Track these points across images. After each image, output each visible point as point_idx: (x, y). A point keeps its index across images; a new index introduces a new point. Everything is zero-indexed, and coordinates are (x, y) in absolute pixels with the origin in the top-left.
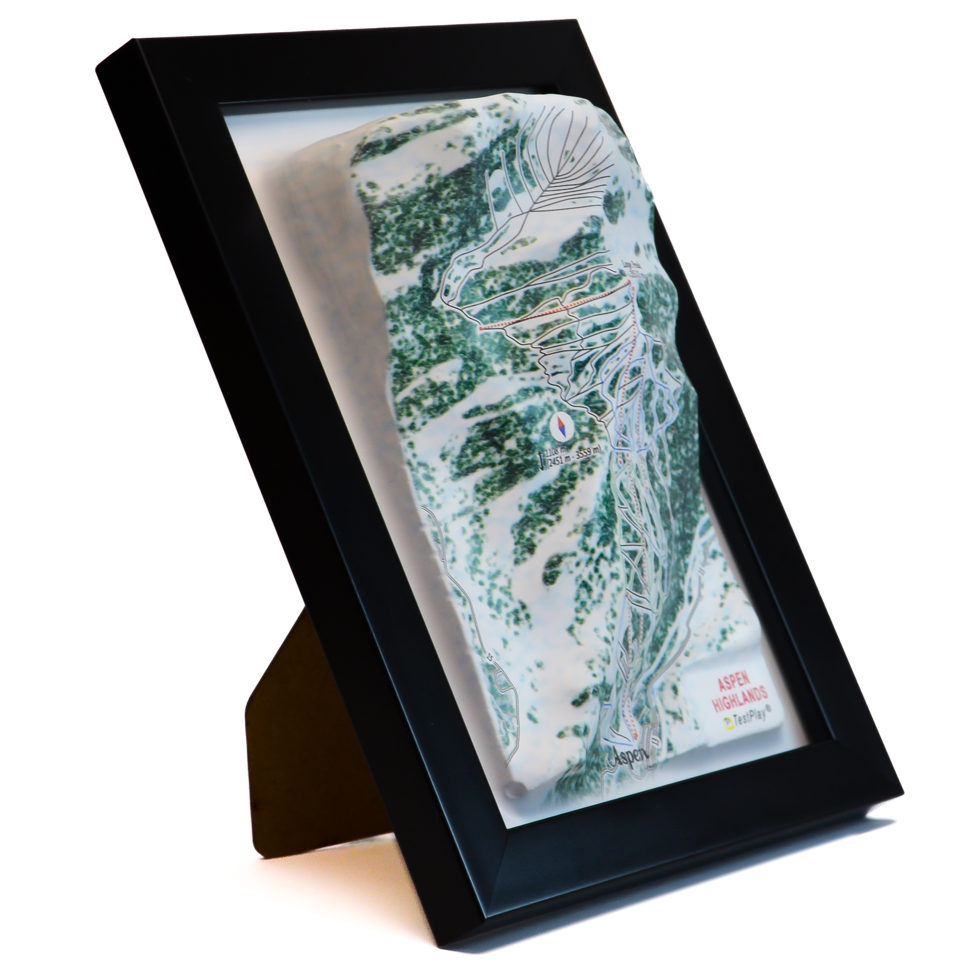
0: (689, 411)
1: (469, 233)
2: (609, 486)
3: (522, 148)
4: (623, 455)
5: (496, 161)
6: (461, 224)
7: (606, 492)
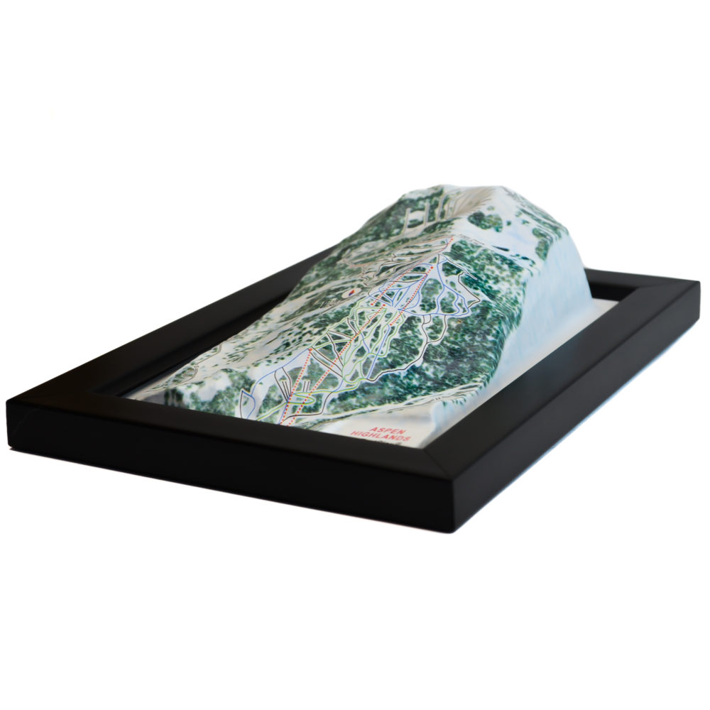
0: (485, 319)
1: (382, 235)
2: (350, 309)
3: (444, 203)
4: (379, 303)
5: (420, 207)
6: (376, 231)
7: (343, 310)
